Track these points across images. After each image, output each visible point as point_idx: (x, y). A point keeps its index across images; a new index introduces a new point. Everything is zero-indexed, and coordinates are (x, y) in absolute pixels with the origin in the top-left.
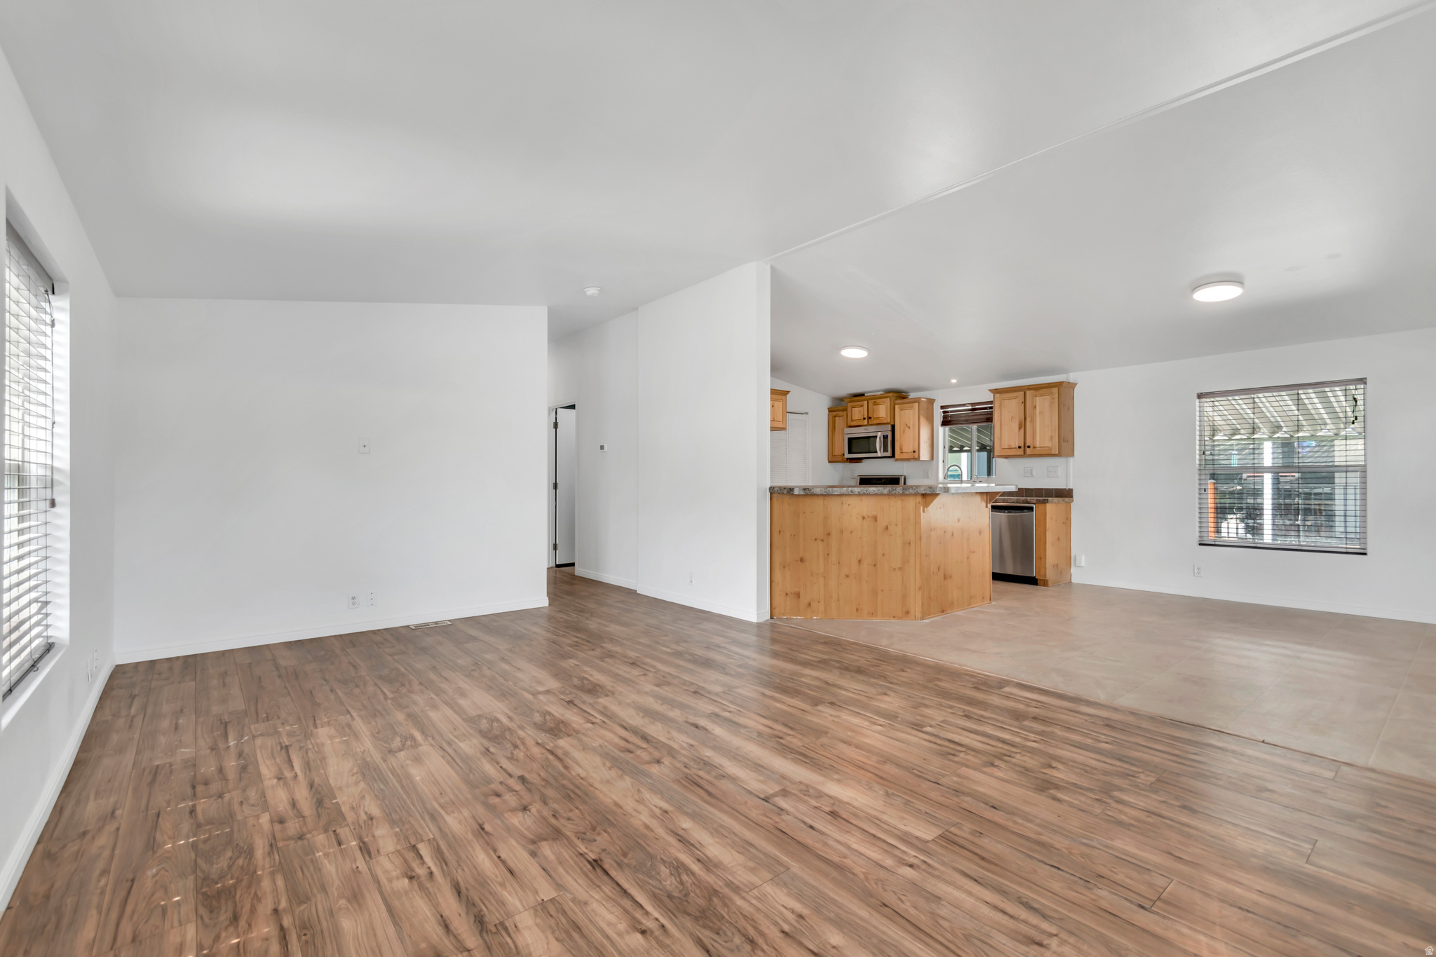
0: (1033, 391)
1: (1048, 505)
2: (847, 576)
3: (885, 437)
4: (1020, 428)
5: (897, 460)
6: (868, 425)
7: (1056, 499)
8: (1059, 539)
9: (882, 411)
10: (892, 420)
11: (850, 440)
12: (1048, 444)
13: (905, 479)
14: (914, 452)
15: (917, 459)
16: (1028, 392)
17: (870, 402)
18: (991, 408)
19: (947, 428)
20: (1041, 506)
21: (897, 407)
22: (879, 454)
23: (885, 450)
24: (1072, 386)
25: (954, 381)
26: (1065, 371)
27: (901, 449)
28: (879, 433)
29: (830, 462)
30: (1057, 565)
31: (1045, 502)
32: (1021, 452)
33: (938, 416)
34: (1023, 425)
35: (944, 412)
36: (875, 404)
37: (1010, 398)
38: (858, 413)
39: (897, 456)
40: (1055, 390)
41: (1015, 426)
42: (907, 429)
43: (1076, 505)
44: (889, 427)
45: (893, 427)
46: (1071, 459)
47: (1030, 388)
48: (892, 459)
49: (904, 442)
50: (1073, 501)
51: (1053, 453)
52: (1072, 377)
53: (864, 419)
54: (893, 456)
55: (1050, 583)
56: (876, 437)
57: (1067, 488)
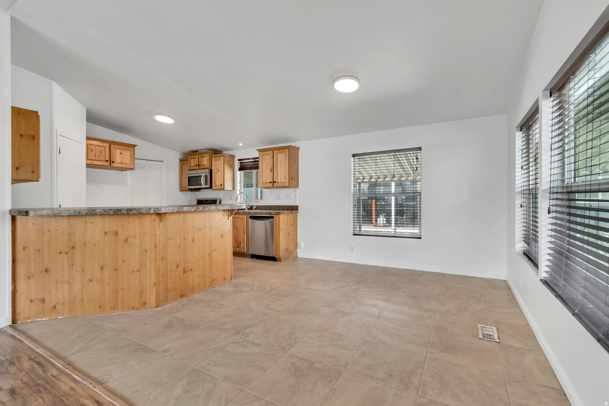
0: (277, 151)
1: (281, 216)
2: (91, 281)
3: (206, 177)
4: (271, 172)
5: (213, 190)
6: (199, 169)
7: (286, 212)
8: (289, 234)
9: (205, 161)
10: (211, 166)
11: (189, 178)
12: (284, 181)
13: (220, 200)
14: (221, 185)
15: (223, 189)
16: (275, 151)
17: (199, 155)
18: (258, 161)
19: (242, 172)
20: (277, 216)
21: (213, 158)
22: (203, 187)
23: (206, 184)
24: (297, 149)
25: (241, 144)
26: (294, 141)
27: (215, 183)
28: (203, 174)
29: (181, 191)
30: (288, 249)
31: (279, 213)
32: (271, 185)
33: (237, 165)
34: (272, 170)
35: (240, 163)
36: (202, 157)
37: (266, 155)
38: (193, 162)
39: (213, 188)
40: (287, 150)
41: (269, 170)
42: (218, 171)
43: (301, 214)
44: (208, 171)
45: (211, 171)
46: (297, 189)
47: (276, 149)
48: (211, 190)
49: (217, 180)
50: (298, 212)
51: (286, 186)
52: (297, 144)
53: (196, 165)
54: (211, 187)
55: (282, 259)
56: (201, 176)
57: (296, 205)
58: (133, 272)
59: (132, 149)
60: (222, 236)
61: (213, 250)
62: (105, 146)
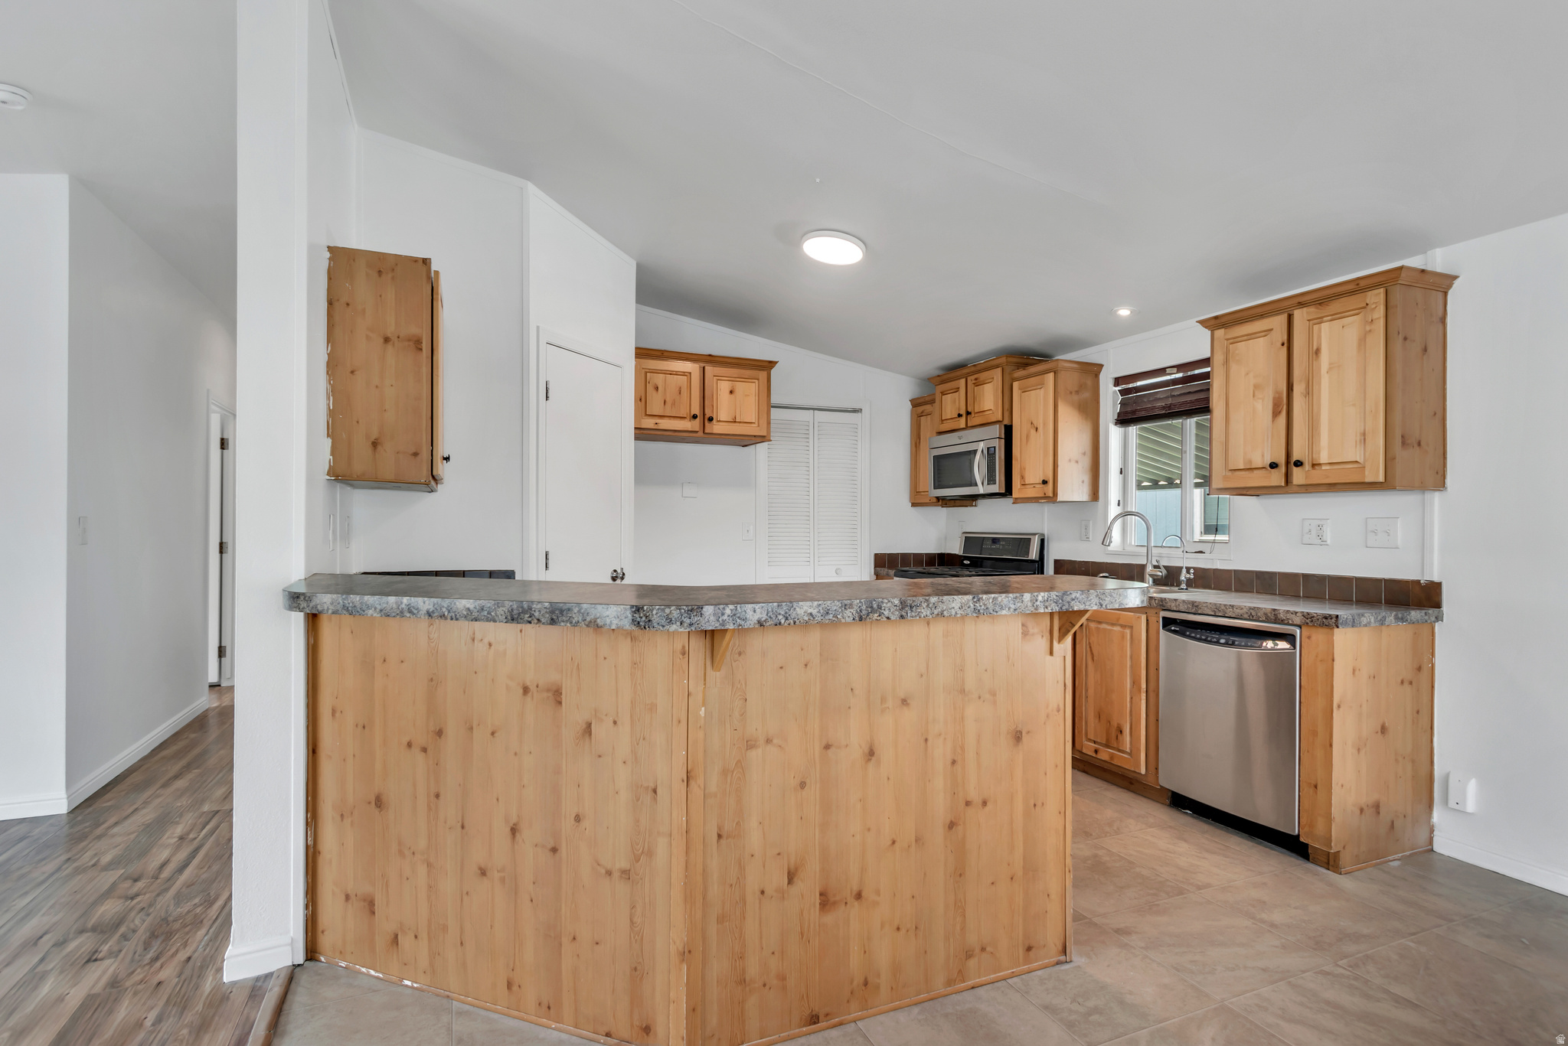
0: (1312, 309)
1: (1342, 638)
3: (990, 454)
4: (1276, 414)
5: (1016, 501)
6: (967, 427)
7: (1369, 616)
8: (1383, 729)
9: (989, 398)
10: (1007, 414)
11: (938, 459)
12: (1353, 453)
13: (1042, 541)
14: (1045, 482)
15: (1052, 498)
16: (1298, 314)
17: (969, 379)
18: (1207, 376)
19: (1133, 430)
20: (1318, 636)
21: (1016, 385)
22: (981, 490)
23: (991, 480)
24: (1442, 283)
25: (1124, 312)
26: (1424, 244)
27: (1022, 477)
28: (982, 444)
29: (914, 505)
30: (1377, 807)
31: (1330, 623)
32: (1277, 478)
33: (1110, 400)
34: (1284, 406)
35: (1122, 392)
36: (978, 383)
37: (1250, 337)
38: (951, 405)
39: (1015, 494)
40: (1376, 297)
41: (1263, 407)
42: (1033, 431)
44: (997, 431)
45: (1009, 430)
46: (1436, 498)
47: (1302, 301)
48: (1008, 501)
49: (1030, 466)
50: (1439, 618)
51: (1367, 480)
52: (1437, 260)
53: (960, 415)
54: (1008, 491)
55: (1345, 859)
56: (975, 452)
57: (1425, 577)
58: (609, 873)
59: (763, 375)
60: (1018, 737)
61: (968, 803)
62: (690, 373)
